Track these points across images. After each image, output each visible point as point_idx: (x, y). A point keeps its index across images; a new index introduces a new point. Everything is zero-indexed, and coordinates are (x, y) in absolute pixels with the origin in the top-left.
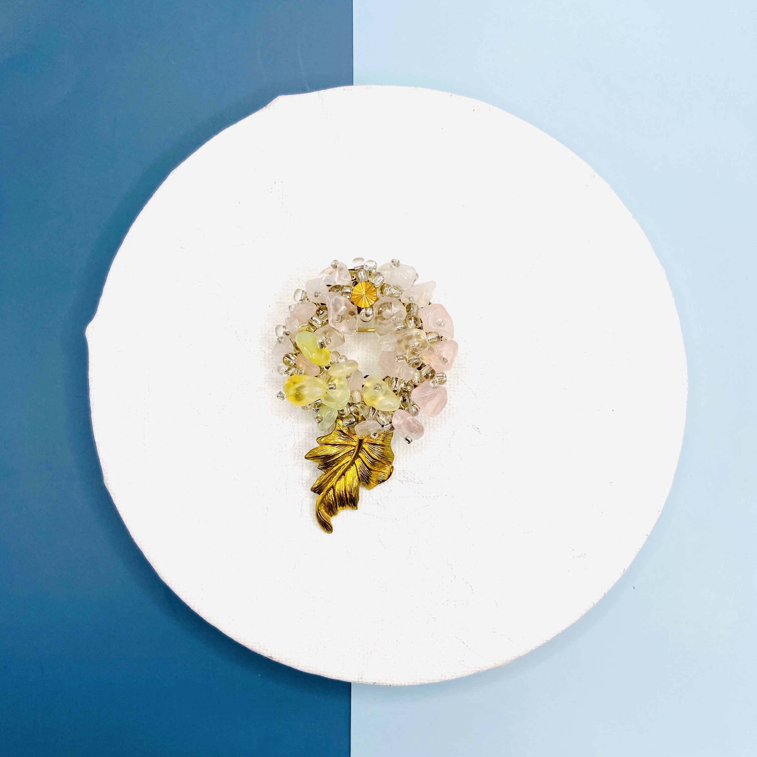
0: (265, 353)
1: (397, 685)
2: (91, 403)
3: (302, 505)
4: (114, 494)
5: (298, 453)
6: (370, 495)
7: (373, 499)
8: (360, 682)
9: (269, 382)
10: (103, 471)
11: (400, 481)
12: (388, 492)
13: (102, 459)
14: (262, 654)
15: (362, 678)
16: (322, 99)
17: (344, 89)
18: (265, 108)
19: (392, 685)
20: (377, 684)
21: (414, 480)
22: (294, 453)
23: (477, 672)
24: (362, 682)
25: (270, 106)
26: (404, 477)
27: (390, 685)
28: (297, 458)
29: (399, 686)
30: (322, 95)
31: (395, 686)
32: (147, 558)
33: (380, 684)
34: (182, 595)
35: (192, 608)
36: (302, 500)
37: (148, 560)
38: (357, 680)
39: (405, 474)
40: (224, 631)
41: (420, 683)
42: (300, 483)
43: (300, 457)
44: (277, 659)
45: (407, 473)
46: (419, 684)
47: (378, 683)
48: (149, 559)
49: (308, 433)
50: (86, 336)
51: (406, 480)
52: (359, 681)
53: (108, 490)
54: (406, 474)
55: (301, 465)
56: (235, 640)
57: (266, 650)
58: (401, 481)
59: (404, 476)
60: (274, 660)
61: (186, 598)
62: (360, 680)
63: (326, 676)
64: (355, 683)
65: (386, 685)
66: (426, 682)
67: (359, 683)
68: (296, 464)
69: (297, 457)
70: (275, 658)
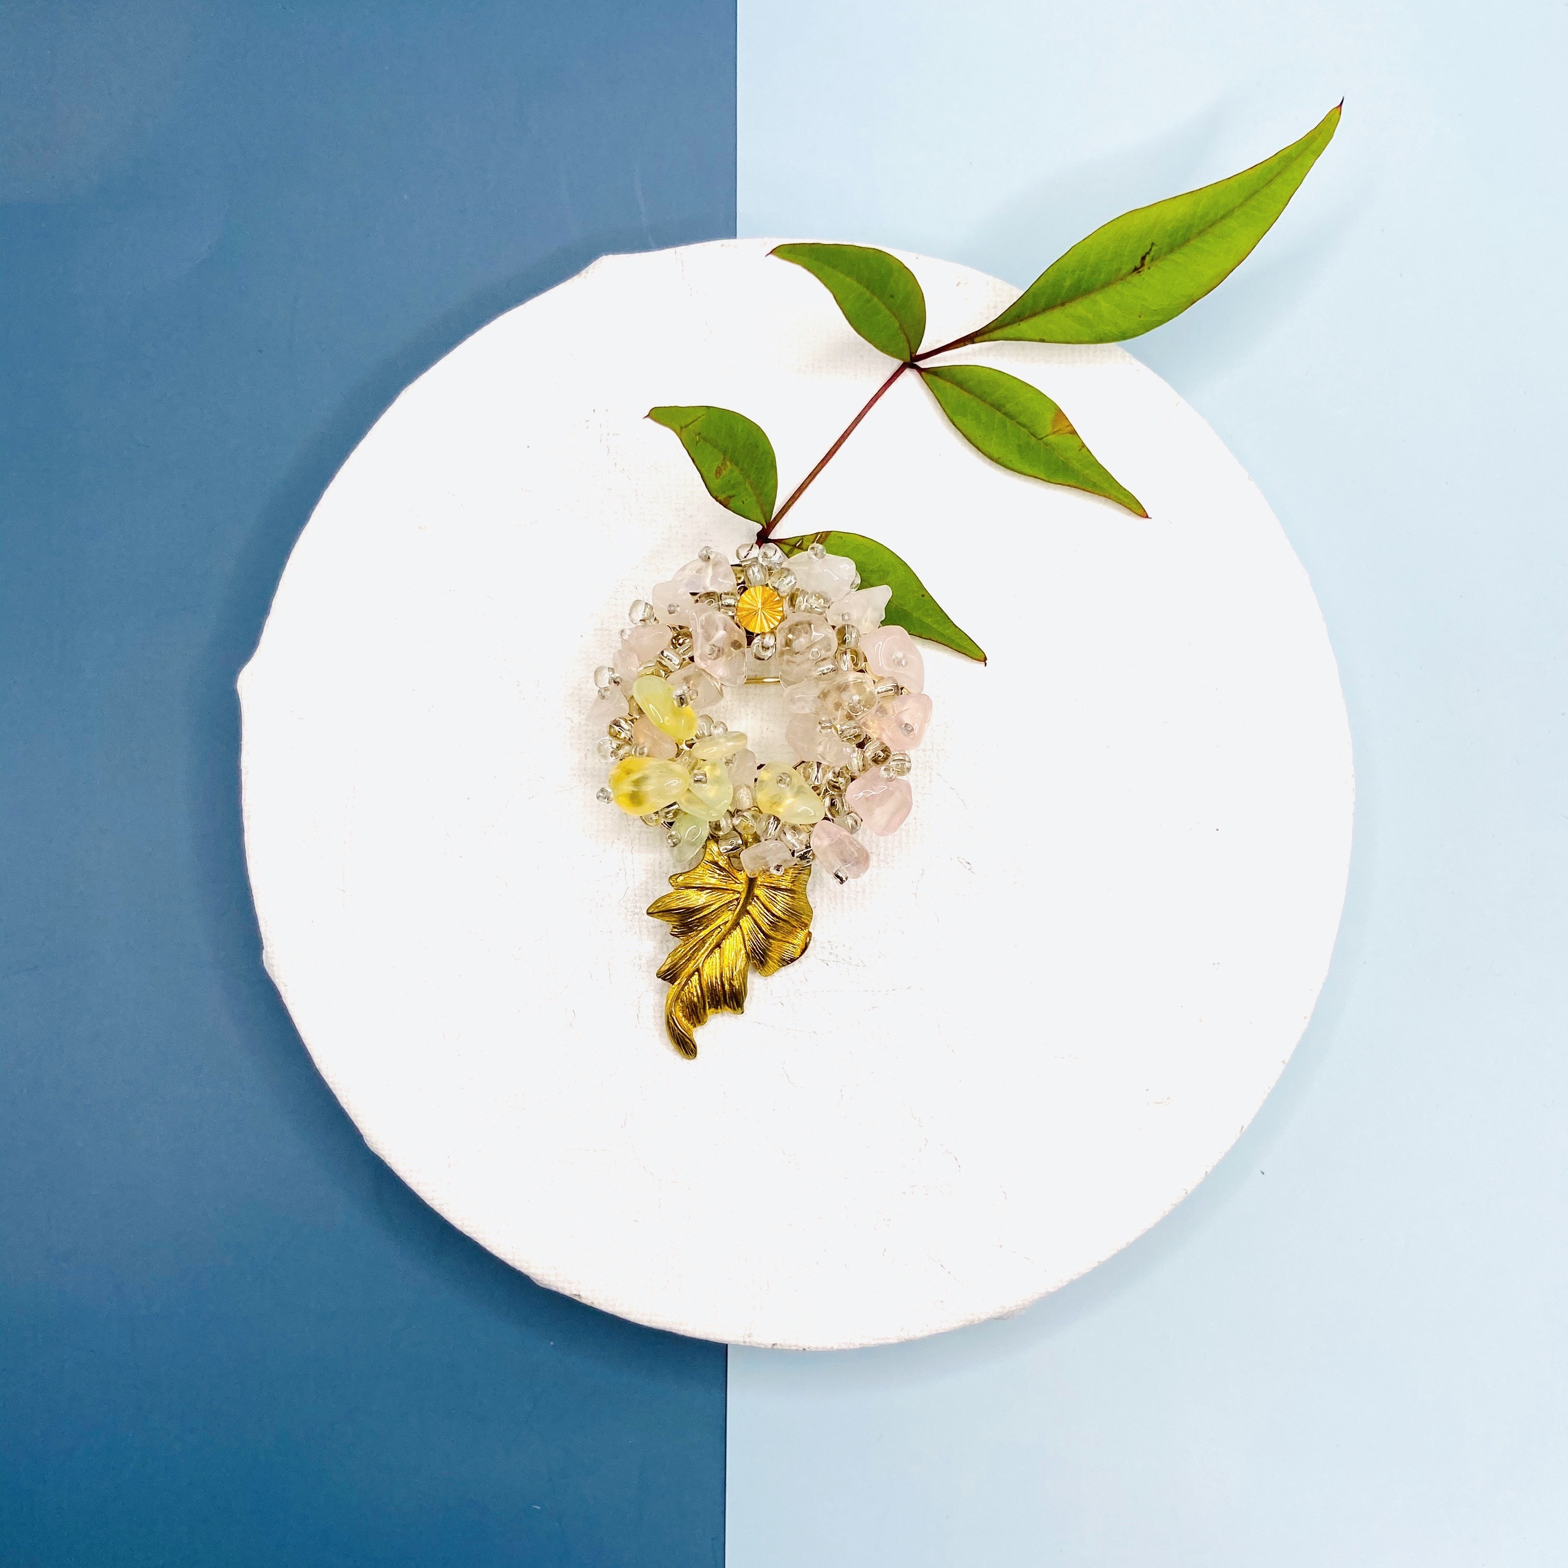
0: (572, 722)
1: (816, 1348)
2: (245, 814)
3: (639, 1007)
4: (285, 986)
5: (632, 909)
6: (767, 988)
7: (772, 995)
8: (748, 1344)
9: (579, 776)
10: (264, 941)
11: (823, 961)
12: (801, 982)
13: (264, 918)
14: (561, 1291)
15: (750, 1336)
16: (682, 261)
17: (723, 245)
18: (578, 277)
19: (809, 1348)
20: (780, 1347)
21: (851, 959)
22: (626, 909)
23: (968, 1323)
24: (750, 1343)
25: (587, 272)
26: (831, 953)
27: (804, 1349)
28: (629, 918)
29: (821, 1350)
30: (681, 254)
31: (814, 1350)
32: (345, 1106)
33: (787, 1348)
34: (411, 1177)
35: (428, 1203)
36: (639, 997)
37: (347, 1111)
38: (742, 1339)
39: (832, 948)
40: (489, 1246)
41: (860, 1344)
42: (636, 965)
43: (636, 916)
44: (589, 1299)
45: (836, 947)
46: (858, 1346)
47: (781, 1345)
48: (348, 1109)
49: (650, 870)
50: (238, 690)
51: (836, 959)
52: (744, 1342)
53: (272, 978)
54: (834, 947)
55: (638, 931)
56: (510, 1263)
57: (569, 1283)
58: (826, 962)
59: (832, 951)
60: (584, 1301)
61: (418, 1183)
62: (747, 1340)
63: (681, 1333)
64: (737, 1346)
65: (796, 1348)
66: (873, 1342)
67: (745, 1346)
68: (628, 930)
69: (631, 915)
70: (586, 1298)
